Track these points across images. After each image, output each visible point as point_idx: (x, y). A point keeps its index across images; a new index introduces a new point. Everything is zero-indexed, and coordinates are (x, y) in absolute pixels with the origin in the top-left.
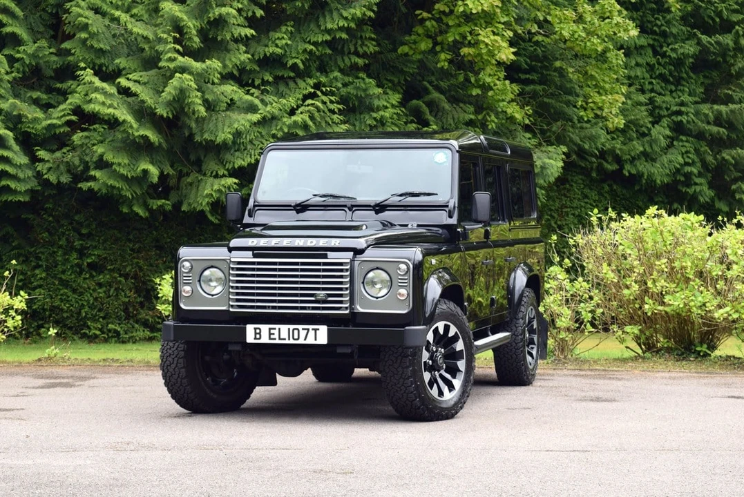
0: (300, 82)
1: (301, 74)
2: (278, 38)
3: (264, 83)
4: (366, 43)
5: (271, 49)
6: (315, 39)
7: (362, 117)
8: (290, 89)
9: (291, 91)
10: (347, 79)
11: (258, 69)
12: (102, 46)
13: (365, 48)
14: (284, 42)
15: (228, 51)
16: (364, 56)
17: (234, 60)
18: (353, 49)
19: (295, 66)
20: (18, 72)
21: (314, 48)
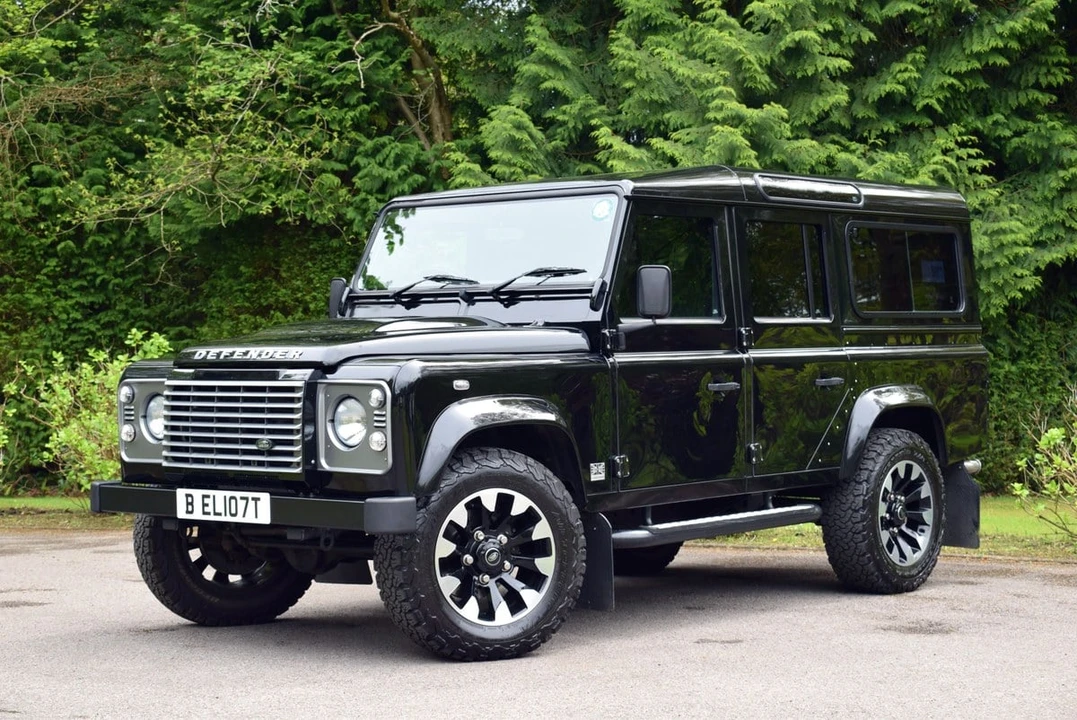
0: (940, 131)
1: (941, 121)
2: (900, 71)
3: (885, 136)
4: (1053, 70)
5: (890, 86)
6: (957, 69)
7: (1047, 176)
8: (924, 142)
9: (926, 145)
10: (1022, 124)
11: (874, 115)
12: (655, 97)
13: (1051, 79)
14: (906, 75)
15: (820, 92)
16: (1050, 89)
17: (821, 104)
18: (1032, 80)
19: (928, 109)
20: (563, 140)
21: (955, 82)
